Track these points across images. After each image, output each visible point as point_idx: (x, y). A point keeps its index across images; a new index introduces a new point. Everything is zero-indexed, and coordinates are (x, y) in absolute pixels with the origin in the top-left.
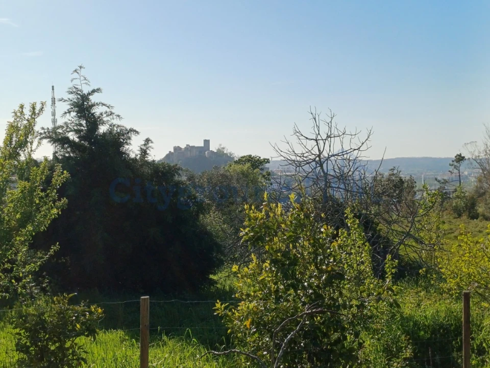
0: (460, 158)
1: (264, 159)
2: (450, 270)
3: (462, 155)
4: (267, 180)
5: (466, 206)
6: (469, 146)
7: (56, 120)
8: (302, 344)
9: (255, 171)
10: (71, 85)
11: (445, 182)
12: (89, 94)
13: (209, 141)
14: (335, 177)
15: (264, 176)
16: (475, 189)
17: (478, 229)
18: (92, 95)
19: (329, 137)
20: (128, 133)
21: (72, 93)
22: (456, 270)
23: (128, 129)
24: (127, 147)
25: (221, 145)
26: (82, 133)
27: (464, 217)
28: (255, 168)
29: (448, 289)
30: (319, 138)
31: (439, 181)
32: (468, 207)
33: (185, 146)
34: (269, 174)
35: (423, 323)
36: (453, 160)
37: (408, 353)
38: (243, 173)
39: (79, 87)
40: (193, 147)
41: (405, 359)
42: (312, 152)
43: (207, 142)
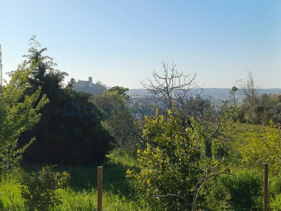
0: (235, 89)
1: (126, 89)
2: (245, 152)
3: (236, 87)
4: (127, 101)
5: (239, 115)
6: (239, 82)
7: (2, 65)
8: (179, 193)
9: (120, 96)
10: (30, 47)
11: (227, 102)
12: (40, 52)
13: (92, 78)
14: (175, 100)
15: (125, 98)
16: (242, 106)
17: (246, 129)
18: (42, 52)
19: (173, 77)
20: (62, 74)
21: (30, 51)
22: (248, 152)
23: (62, 72)
24: (62, 82)
25: (98, 80)
26: (36, 74)
27: (238, 122)
28: (121, 94)
29: (243, 162)
30: (167, 78)
31: (223, 102)
32: (240, 117)
33: (78, 81)
34: (128, 97)
35: (234, 181)
36: (231, 90)
37: (228, 197)
38: (114, 96)
39: (35, 48)
40: (83, 81)
41: (227, 201)
42: (163, 85)
43: (90, 79)
